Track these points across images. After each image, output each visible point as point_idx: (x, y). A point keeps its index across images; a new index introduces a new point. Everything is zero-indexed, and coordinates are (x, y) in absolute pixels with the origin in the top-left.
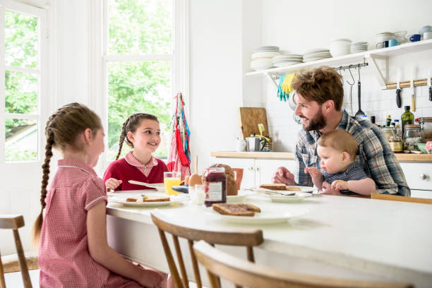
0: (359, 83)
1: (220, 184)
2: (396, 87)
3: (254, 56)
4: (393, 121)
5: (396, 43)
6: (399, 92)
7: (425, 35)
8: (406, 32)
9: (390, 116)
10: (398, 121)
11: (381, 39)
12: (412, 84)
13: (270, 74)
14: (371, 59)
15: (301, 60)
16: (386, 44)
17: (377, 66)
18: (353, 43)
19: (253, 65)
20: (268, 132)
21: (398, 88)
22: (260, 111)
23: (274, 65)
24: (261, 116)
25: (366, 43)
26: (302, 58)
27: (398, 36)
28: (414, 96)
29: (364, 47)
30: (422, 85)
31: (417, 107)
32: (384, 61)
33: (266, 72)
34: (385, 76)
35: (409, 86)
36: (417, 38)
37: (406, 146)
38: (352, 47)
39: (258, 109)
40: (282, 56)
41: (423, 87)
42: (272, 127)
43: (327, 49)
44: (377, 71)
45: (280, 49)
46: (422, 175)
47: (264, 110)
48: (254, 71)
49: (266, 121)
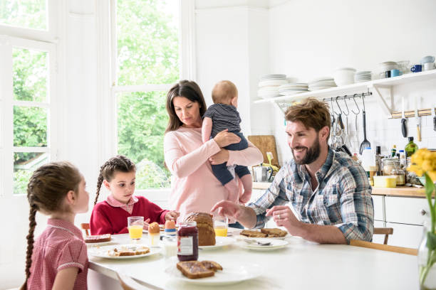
0: (364, 112)
1: (191, 239)
2: (400, 117)
3: (261, 84)
4: (397, 152)
5: (398, 73)
6: (404, 122)
7: (426, 66)
8: (409, 61)
9: (395, 147)
10: (403, 151)
11: (384, 69)
12: (416, 113)
13: (277, 102)
14: (374, 89)
15: (306, 89)
16: (389, 74)
17: (380, 95)
18: (357, 72)
19: (261, 93)
20: (277, 160)
21: (404, 117)
22: (269, 138)
23: (281, 94)
24: (270, 144)
25: (369, 72)
26: (307, 87)
27: (400, 66)
28: (419, 126)
29: (368, 76)
30: (427, 115)
31: (422, 137)
32: (389, 90)
33: (273, 100)
34: (390, 105)
35: (413, 116)
36: (418, 68)
37: (408, 178)
38: (356, 77)
39: (266, 136)
40: (288, 85)
41: (428, 117)
42: (281, 154)
43: (332, 77)
44: (381, 100)
45: (287, 77)
46: (421, 210)
47: (273, 137)
48: (262, 99)
49: (276, 149)
